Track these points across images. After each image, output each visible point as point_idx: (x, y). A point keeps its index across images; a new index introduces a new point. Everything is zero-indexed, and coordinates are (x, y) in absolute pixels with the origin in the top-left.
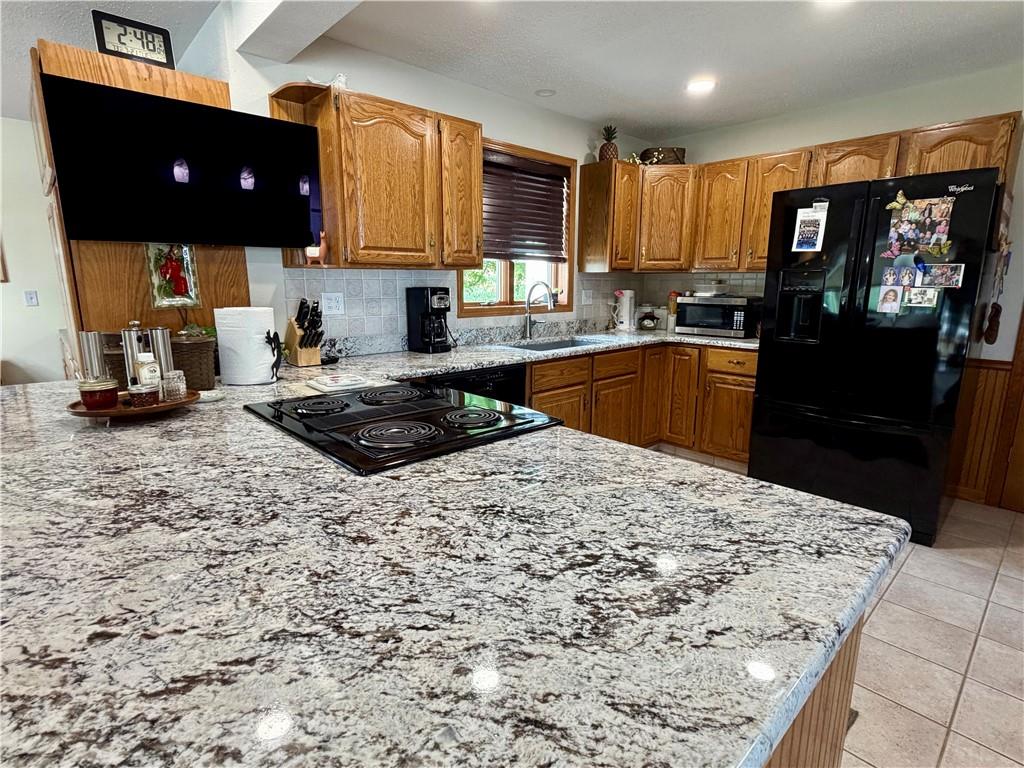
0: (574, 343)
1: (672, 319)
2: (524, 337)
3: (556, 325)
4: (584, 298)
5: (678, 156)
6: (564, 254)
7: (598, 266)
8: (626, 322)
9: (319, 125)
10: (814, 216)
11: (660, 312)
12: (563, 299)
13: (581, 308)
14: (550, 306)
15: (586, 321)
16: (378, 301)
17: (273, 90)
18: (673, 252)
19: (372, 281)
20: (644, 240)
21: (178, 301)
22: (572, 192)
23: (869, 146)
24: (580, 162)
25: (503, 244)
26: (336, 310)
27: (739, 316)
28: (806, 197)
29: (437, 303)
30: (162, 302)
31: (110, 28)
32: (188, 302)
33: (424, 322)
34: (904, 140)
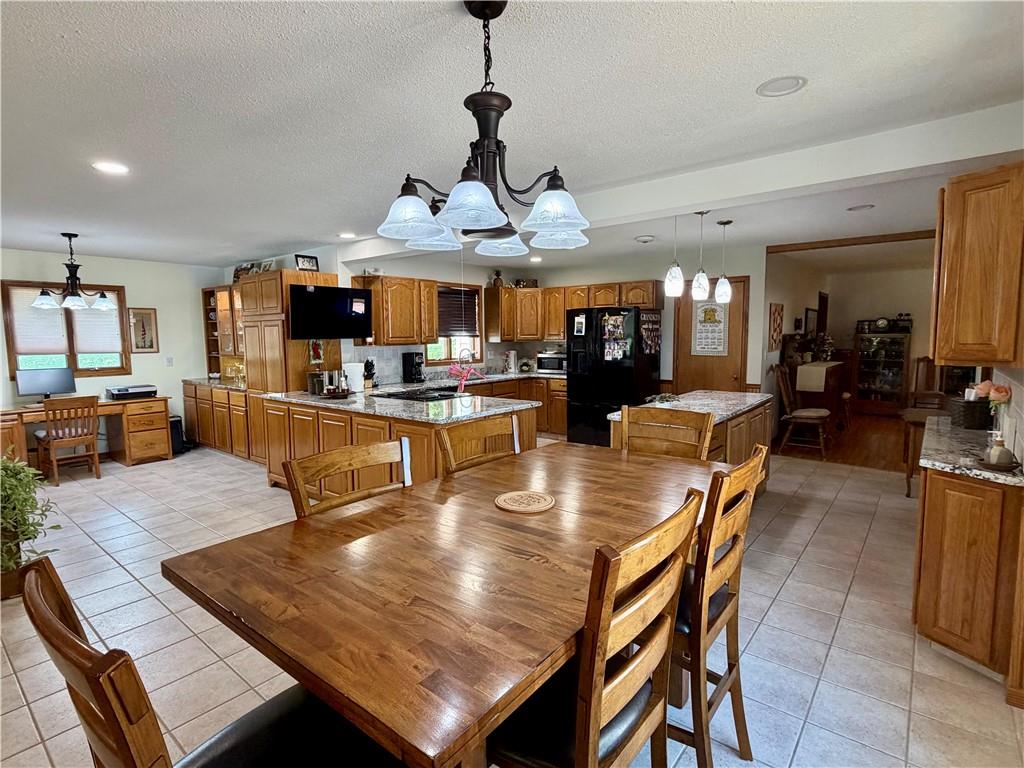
0: (483, 378)
1: (536, 366)
3: (474, 369)
4: (489, 355)
5: (534, 284)
6: (478, 333)
7: (495, 339)
8: (513, 368)
9: (372, 288)
10: (581, 320)
11: (531, 362)
12: (478, 356)
13: (488, 360)
14: (471, 360)
15: (491, 368)
16: (390, 359)
17: (354, 275)
18: (534, 331)
19: (388, 351)
20: (519, 325)
21: (318, 361)
22: (480, 302)
23: (608, 287)
24: (484, 287)
25: (445, 329)
26: (374, 363)
27: (565, 363)
28: (577, 312)
29: (417, 360)
30: (313, 362)
31: (300, 260)
32: (321, 362)
33: (411, 368)
34: (620, 285)
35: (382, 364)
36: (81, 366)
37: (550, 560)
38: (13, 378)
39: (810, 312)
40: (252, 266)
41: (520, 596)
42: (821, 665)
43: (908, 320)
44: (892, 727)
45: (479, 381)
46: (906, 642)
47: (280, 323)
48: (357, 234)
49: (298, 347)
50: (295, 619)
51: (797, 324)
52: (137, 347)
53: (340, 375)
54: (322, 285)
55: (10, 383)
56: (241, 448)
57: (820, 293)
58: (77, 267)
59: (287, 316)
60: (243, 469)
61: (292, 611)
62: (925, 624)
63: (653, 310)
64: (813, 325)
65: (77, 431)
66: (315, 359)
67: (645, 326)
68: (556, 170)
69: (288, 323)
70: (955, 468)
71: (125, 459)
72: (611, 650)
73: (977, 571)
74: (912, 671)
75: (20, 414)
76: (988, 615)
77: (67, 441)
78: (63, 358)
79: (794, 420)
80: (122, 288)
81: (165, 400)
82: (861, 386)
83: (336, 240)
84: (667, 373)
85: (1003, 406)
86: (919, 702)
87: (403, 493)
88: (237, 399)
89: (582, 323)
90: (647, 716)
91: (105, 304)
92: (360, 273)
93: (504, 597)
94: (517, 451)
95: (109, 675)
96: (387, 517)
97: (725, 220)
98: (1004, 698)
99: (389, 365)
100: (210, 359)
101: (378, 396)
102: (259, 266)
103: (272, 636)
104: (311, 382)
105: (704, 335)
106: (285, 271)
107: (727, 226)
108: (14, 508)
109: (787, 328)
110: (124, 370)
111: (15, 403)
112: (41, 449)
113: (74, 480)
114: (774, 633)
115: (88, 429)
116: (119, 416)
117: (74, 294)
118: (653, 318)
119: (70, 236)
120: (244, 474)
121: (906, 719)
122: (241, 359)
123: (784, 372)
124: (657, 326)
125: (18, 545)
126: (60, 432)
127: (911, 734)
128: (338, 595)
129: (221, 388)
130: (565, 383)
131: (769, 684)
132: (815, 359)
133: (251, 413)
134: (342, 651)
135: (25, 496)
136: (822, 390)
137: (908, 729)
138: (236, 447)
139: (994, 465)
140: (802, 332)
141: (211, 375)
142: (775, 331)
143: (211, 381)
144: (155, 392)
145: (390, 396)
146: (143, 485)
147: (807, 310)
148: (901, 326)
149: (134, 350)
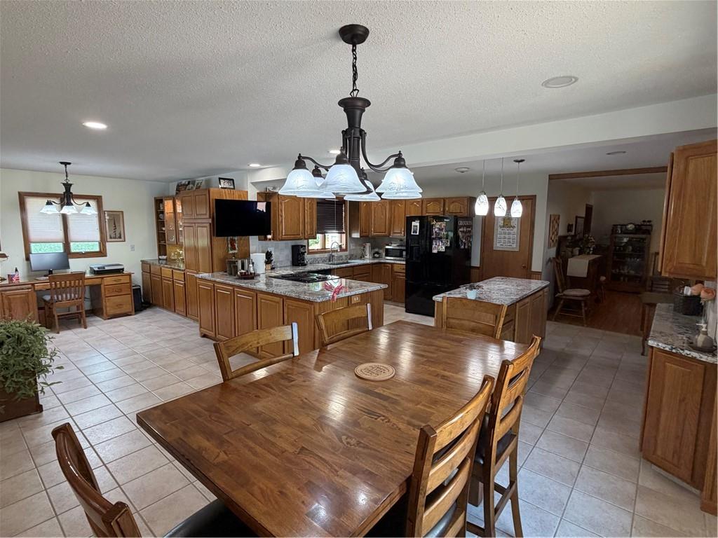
0: (348, 263)
1: (384, 254)
2: (330, 261)
3: (341, 256)
4: (352, 246)
6: (344, 231)
7: (356, 235)
8: (368, 255)
9: (271, 201)
10: (416, 224)
11: (381, 251)
12: (344, 247)
13: (350, 250)
14: (339, 250)
15: (353, 255)
16: (283, 250)
17: (258, 191)
18: (383, 230)
19: (282, 244)
20: (373, 225)
21: (234, 252)
22: (346, 210)
23: (436, 200)
25: (322, 228)
26: (273, 253)
27: (404, 253)
28: (414, 218)
29: (302, 250)
30: (231, 252)
31: (222, 181)
32: (236, 251)
33: (298, 256)
34: (444, 200)
35: (278, 253)
36: (73, 250)
37: (391, 420)
38: (28, 259)
39: (579, 219)
40: (189, 183)
41: (371, 449)
42: (574, 477)
43: (649, 225)
44: (620, 524)
45: (344, 265)
46: (634, 464)
47: (208, 225)
48: (261, 164)
49: (220, 242)
50: (225, 462)
51: (569, 228)
52: (111, 238)
53: (249, 263)
54: (237, 199)
55: (25, 262)
56: (180, 308)
57: (587, 205)
58: (71, 185)
59: (213, 220)
60: (183, 323)
61: (223, 456)
62: (648, 452)
63: (467, 217)
64: (581, 228)
65: (71, 296)
66: (231, 250)
67: (461, 229)
68: (400, 154)
69: (213, 226)
70: (672, 348)
71: (102, 314)
72: (429, 489)
73: (684, 420)
74: (637, 484)
75: (33, 285)
76: (691, 448)
77: (65, 302)
78: (61, 245)
79: (564, 297)
80: (100, 197)
81: (130, 275)
82: (614, 271)
83: (247, 167)
84: (476, 261)
85: (710, 302)
86: (640, 507)
87: (293, 362)
88: (178, 276)
89: (417, 226)
90: (453, 524)
91: (89, 211)
92: (263, 190)
93: (361, 449)
94: (370, 328)
95: (116, 520)
96: (282, 382)
97: (519, 159)
98: (699, 506)
99: (282, 253)
100: (160, 246)
101: (275, 277)
102: (194, 183)
103: (210, 475)
104: (229, 267)
105: (502, 236)
106: (212, 190)
107: (521, 163)
108: (33, 356)
109: (562, 231)
110: (102, 253)
111: (29, 276)
112: (46, 308)
113: (69, 329)
114: (544, 454)
115: (79, 294)
116: (99, 286)
117: (69, 204)
118: (467, 223)
119: (66, 164)
120: (183, 327)
121: (631, 519)
122: (181, 247)
123: (559, 263)
124: (470, 229)
125: (35, 380)
126: (60, 297)
127: (633, 530)
128: (251, 444)
129: (167, 268)
130: (404, 267)
131: (539, 491)
132: (581, 253)
133: (188, 286)
134: (255, 488)
135: (40, 347)
136: (585, 276)
137: (632, 526)
138: (177, 308)
139: (699, 348)
140: (573, 233)
141: (160, 257)
142: (553, 233)
143: (161, 261)
144: (123, 269)
145: (283, 277)
146: (115, 334)
147: (577, 217)
148: (644, 229)
149: (109, 240)
